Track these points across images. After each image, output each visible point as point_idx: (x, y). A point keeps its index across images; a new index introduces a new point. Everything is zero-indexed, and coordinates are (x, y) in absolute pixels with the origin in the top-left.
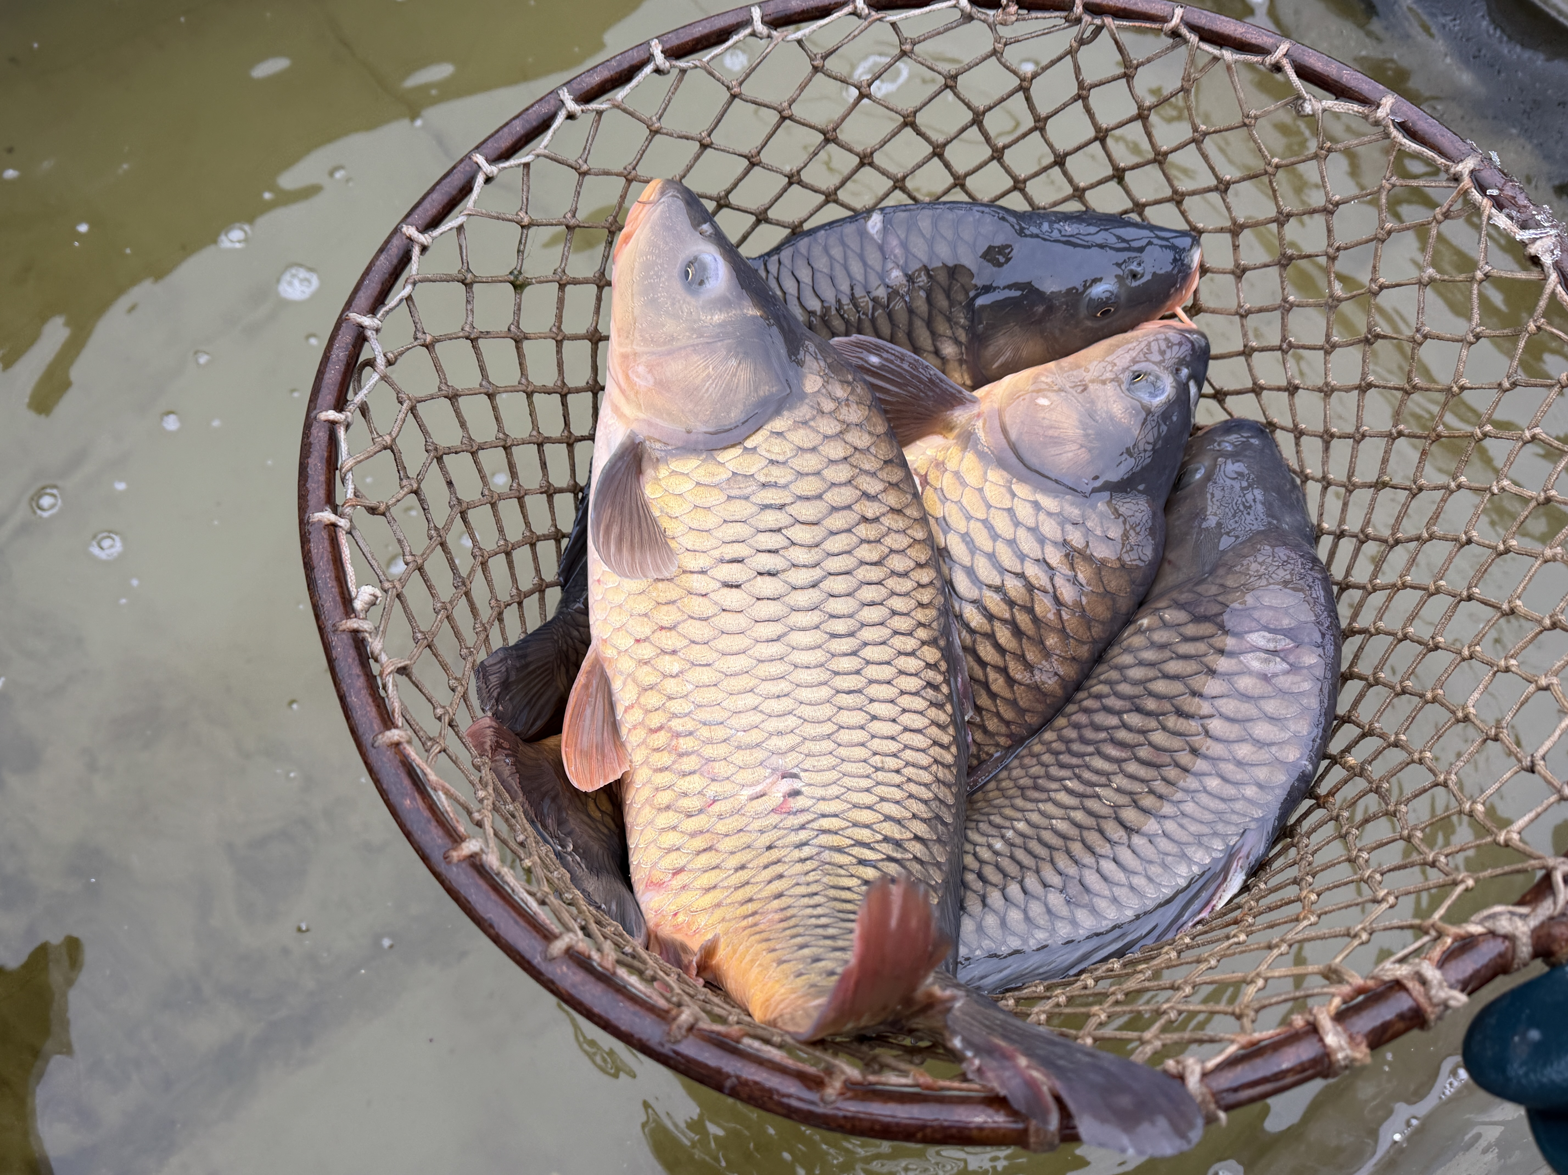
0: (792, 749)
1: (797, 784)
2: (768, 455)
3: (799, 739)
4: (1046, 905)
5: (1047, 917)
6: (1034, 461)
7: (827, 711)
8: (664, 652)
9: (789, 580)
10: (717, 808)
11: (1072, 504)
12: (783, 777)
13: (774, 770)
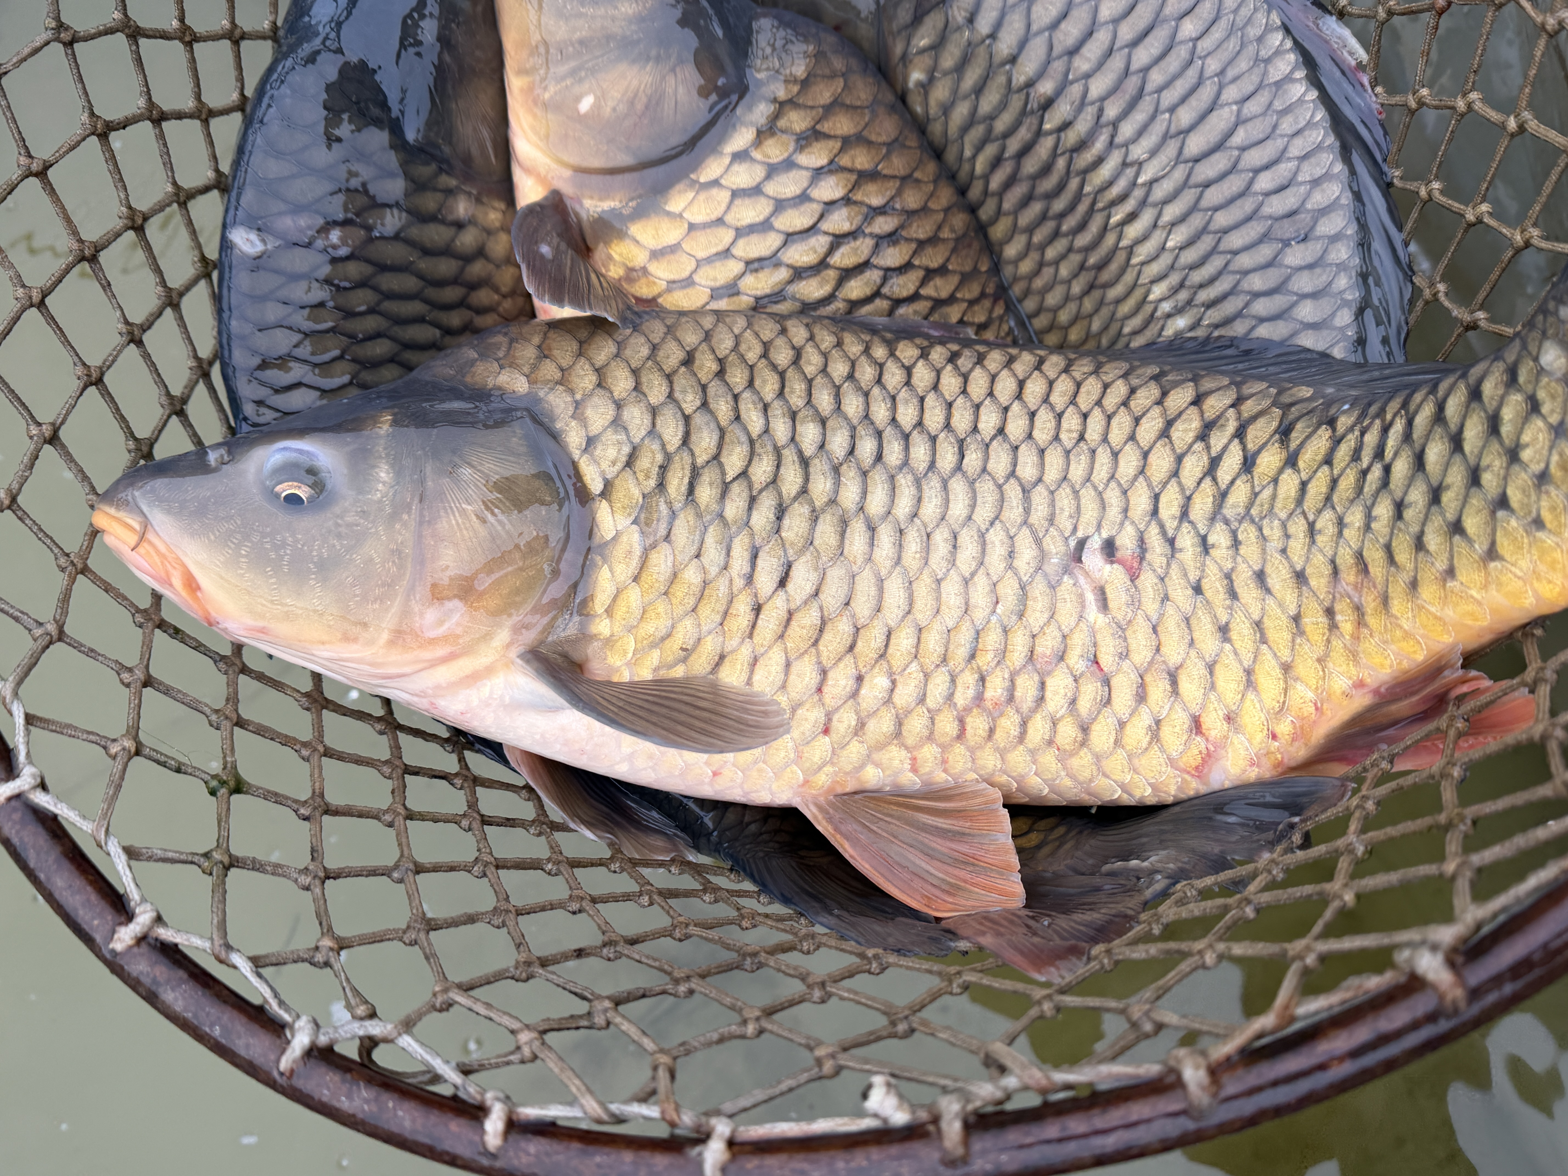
0: (1038, 542)
1: (1095, 543)
2: (619, 465)
3: (1025, 531)
4: (1301, 268)
5: (1318, 271)
6: (677, 139)
7: (986, 488)
8: (855, 694)
9: (793, 493)
10: (1107, 660)
11: (750, 108)
12: (1079, 560)
13: (1066, 570)
